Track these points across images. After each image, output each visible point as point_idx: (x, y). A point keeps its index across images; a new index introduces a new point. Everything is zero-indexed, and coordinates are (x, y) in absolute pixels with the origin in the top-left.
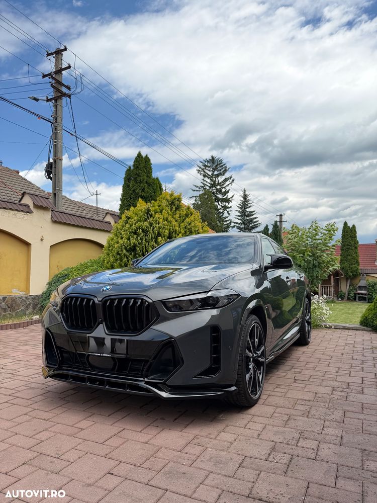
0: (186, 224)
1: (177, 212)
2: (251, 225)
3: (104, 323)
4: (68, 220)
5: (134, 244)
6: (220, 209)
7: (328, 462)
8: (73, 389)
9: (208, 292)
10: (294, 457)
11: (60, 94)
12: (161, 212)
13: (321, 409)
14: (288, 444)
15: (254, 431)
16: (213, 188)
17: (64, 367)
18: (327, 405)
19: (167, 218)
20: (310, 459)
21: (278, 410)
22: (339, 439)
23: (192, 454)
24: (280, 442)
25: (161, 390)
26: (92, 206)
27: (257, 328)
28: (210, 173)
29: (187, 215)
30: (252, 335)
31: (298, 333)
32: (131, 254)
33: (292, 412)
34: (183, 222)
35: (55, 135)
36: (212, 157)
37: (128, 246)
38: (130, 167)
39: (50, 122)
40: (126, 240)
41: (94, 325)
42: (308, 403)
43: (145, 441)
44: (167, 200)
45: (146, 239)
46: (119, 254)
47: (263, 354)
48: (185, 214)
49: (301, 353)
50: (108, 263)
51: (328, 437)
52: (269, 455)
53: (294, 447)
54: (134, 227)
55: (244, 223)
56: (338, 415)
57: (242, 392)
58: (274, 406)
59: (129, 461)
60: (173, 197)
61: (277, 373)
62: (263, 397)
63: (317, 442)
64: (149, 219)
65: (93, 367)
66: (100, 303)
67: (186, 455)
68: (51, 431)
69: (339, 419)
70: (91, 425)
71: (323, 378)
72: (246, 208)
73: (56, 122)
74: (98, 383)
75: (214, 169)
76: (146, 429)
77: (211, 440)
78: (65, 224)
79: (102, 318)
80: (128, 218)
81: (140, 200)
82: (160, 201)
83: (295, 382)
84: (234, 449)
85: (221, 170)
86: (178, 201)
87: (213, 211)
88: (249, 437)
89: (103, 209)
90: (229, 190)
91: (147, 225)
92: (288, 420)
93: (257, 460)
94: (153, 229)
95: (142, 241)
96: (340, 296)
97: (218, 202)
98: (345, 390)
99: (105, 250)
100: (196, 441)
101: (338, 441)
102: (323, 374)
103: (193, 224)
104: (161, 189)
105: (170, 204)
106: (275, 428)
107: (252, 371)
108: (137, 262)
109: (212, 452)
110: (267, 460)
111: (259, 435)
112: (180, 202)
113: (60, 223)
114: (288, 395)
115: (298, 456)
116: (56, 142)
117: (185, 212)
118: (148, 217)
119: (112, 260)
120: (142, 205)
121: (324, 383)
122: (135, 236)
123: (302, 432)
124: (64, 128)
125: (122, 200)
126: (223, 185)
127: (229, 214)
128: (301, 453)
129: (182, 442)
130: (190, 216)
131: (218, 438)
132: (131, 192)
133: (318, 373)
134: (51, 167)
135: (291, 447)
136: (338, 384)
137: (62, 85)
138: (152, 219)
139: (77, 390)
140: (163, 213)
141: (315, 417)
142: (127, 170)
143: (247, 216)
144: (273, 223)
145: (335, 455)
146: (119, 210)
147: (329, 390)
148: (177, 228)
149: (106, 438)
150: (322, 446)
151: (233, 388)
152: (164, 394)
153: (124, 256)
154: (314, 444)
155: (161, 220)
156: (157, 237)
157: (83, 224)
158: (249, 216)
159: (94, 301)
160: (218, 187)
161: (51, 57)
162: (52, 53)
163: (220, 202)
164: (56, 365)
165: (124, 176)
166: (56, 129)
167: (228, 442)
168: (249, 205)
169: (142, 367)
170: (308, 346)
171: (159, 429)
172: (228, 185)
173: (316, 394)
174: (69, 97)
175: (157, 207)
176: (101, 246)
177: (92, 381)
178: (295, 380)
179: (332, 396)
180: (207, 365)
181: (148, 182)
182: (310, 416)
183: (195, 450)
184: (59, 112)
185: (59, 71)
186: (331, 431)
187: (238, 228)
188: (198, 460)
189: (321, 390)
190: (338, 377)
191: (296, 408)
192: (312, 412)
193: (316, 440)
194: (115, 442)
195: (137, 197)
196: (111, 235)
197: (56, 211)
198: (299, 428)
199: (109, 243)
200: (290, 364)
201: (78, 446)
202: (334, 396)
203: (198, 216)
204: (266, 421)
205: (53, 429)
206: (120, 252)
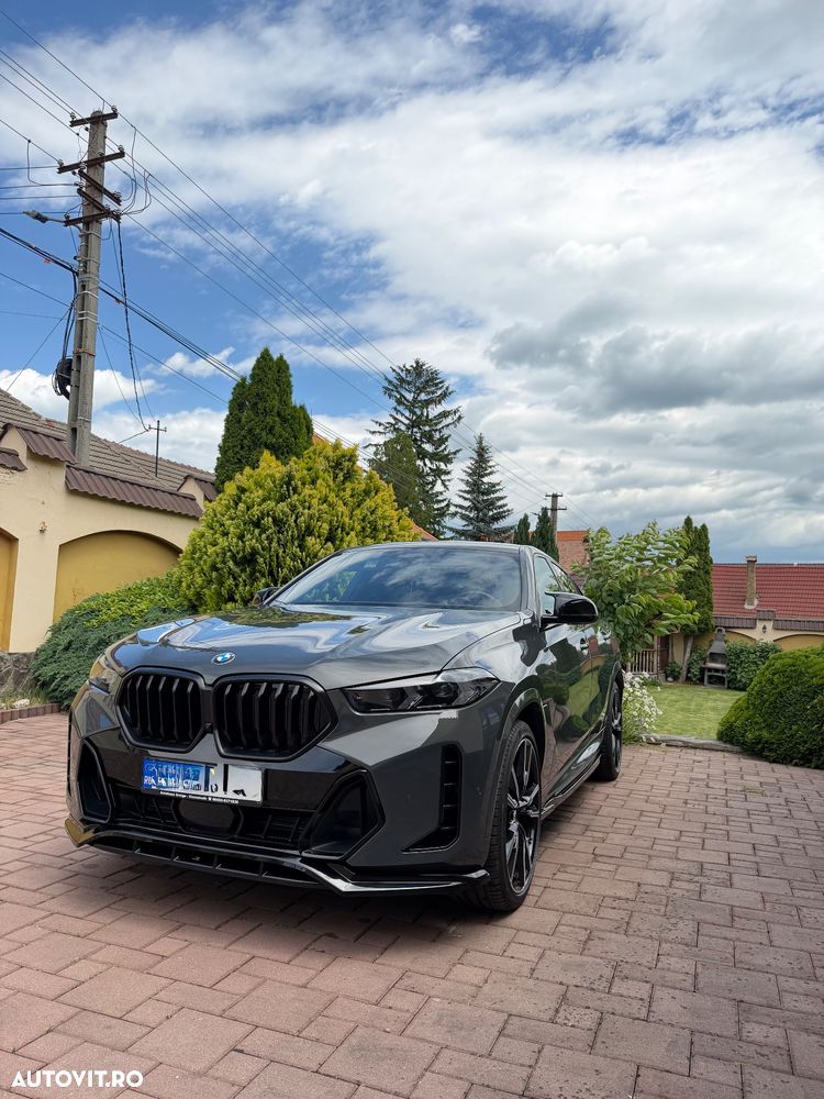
0: (365, 511)
1: (348, 484)
2: (491, 513)
3: (216, 732)
4: (102, 488)
5: (253, 548)
6: (428, 474)
7: (672, 1025)
8: (130, 868)
9: (438, 673)
10: (606, 1016)
11: (96, 212)
12: (313, 482)
13: (651, 917)
14: (592, 989)
15: (520, 962)
16: (415, 430)
17: (124, 822)
18: (663, 909)
19: (326, 497)
20: (638, 1019)
21: (567, 917)
22: (690, 980)
23: (401, 1010)
24: (577, 986)
25: (335, 876)
26: (146, 455)
27: (529, 747)
28: (410, 397)
29: (367, 493)
30: (518, 763)
31: (598, 755)
32: (243, 571)
33: (595, 923)
34: (359, 506)
35: (81, 300)
36: (417, 363)
37: (238, 553)
38: (244, 380)
39: (71, 270)
40: (235, 540)
41: (195, 734)
42: (625, 905)
43: (300, 983)
44: (327, 458)
45: (279, 539)
46: (217, 570)
47: (537, 803)
48: (364, 491)
49: (601, 797)
50: (189, 587)
51: (670, 976)
52: (557, 1011)
53: (603, 995)
54: (256, 511)
55: (475, 508)
56: (685, 930)
57: (497, 881)
58: (557, 911)
59: (274, 1024)
60: (339, 453)
61: (558, 840)
62: (534, 891)
63: (648, 986)
64: (290, 497)
65: (186, 825)
66: (210, 689)
67: (387, 1011)
68: (96, 961)
69: (688, 939)
70: (181, 949)
71: (650, 852)
72: (483, 476)
73: (85, 272)
74: (198, 859)
75: (420, 390)
76: (301, 958)
77: (437, 981)
78: (94, 497)
79: (212, 720)
80: (242, 490)
81: (266, 454)
82: (310, 458)
83: (595, 860)
84: (486, 999)
85: (433, 393)
86: (349, 460)
87: (411, 478)
88: (512, 974)
89: (169, 462)
90: (449, 436)
91: (286, 509)
92: (589, 939)
93: (533, 1023)
94: (297, 518)
95: (270, 543)
96: (670, 673)
97: (423, 459)
98: (696, 879)
99: (185, 558)
100: (406, 982)
101: (688, 984)
102: (647, 844)
103: (379, 512)
104: (309, 429)
105: (332, 467)
106: (564, 957)
107: (516, 838)
108: (268, 596)
109: (441, 1006)
110: (553, 1021)
111: (534, 970)
112: (354, 463)
113: (85, 495)
114: (584, 887)
115: (613, 1014)
116: (82, 315)
117: (363, 486)
118: (288, 490)
119: (199, 581)
120: (269, 465)
121: (654, 863)
122: (257, 531)
123: (618, 965)
124: (101, 285)
125: (223, 449)
126: (436, 424)
127: (445, 486)
128: (619, 1009)
129: (378, 985)
130: (373, 494)
131: (451, 976)
132: (243, 432)
133: (640, 842)
134: (69, 369)
135: (598, 995)
136: (681, 865)
137: (102, 190)
138: (296, 497)
139: (139, 869)
140: (318, 485)
141: (640, 934)
142: (237, 385)
143: (483, 494)
144: (539, 511)
145: (685, 1011)
146: (216, 470)
147: (664, 879)
148: (347, 520)
149: (219, 978)
150: (658, 993)
151: (482, 873)
152: (341, 885)
153: (229, 573)
154: (644, 991)
155: (315, 502)
156: (303, 536)
157: (134, 498)
158: (487, 492)
159: (196, 685)
160: (427, 428)
161: (80, 129)
162: (83, 120)
163: (427, 461)
164: (105, 819)
165: (231, 397)
166: (84, 287)
167: (472, 985)
168: (489, 470)
169: (294, 827)
170: (614, 783)
171: (326, 959)
172: (448, 426)
173: (639, 885)
174: (117, 217)
175: (305, 472)
176: (175, 551)
177: (186, 854)
178: (596, 857)
179: (671, 891)
180: (431, 824)
181: (282, 414)
182: (631, 931)
183: (406, 1002)
184: (93, 252)
185: (97, 161)
186: (674, 962)
187: (464, 517)
188: (415, 1021)
189: (649, 877)
190: (680, 852)
191: (601, 915)
192: (635, 923)
193: (647, 982)
194: (238, 984)
195: (257, 444)
196: (201, 527)
197: (76, 469)
198: (610, 956)
199: (193, 543)
200: (582, 822)
201: (162, 993)
202: (676, 891)
203: (390, 495)
204: (544, 942)
205: (100, 956)
206: (219, 566)
